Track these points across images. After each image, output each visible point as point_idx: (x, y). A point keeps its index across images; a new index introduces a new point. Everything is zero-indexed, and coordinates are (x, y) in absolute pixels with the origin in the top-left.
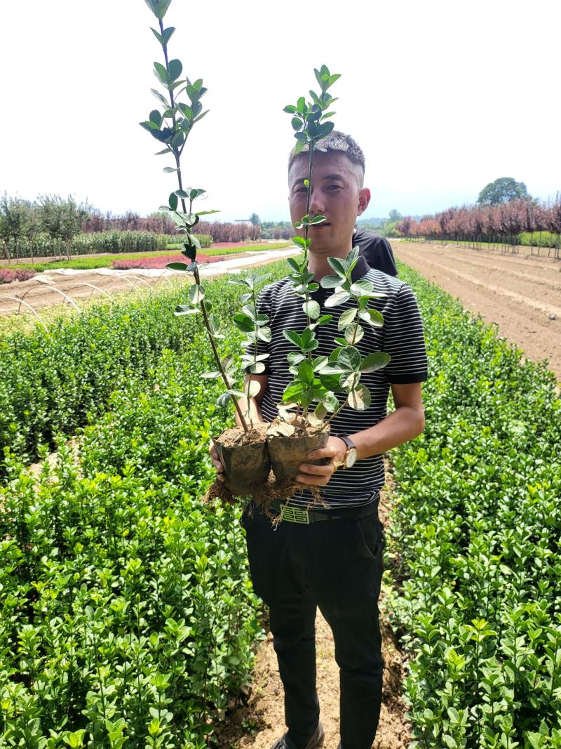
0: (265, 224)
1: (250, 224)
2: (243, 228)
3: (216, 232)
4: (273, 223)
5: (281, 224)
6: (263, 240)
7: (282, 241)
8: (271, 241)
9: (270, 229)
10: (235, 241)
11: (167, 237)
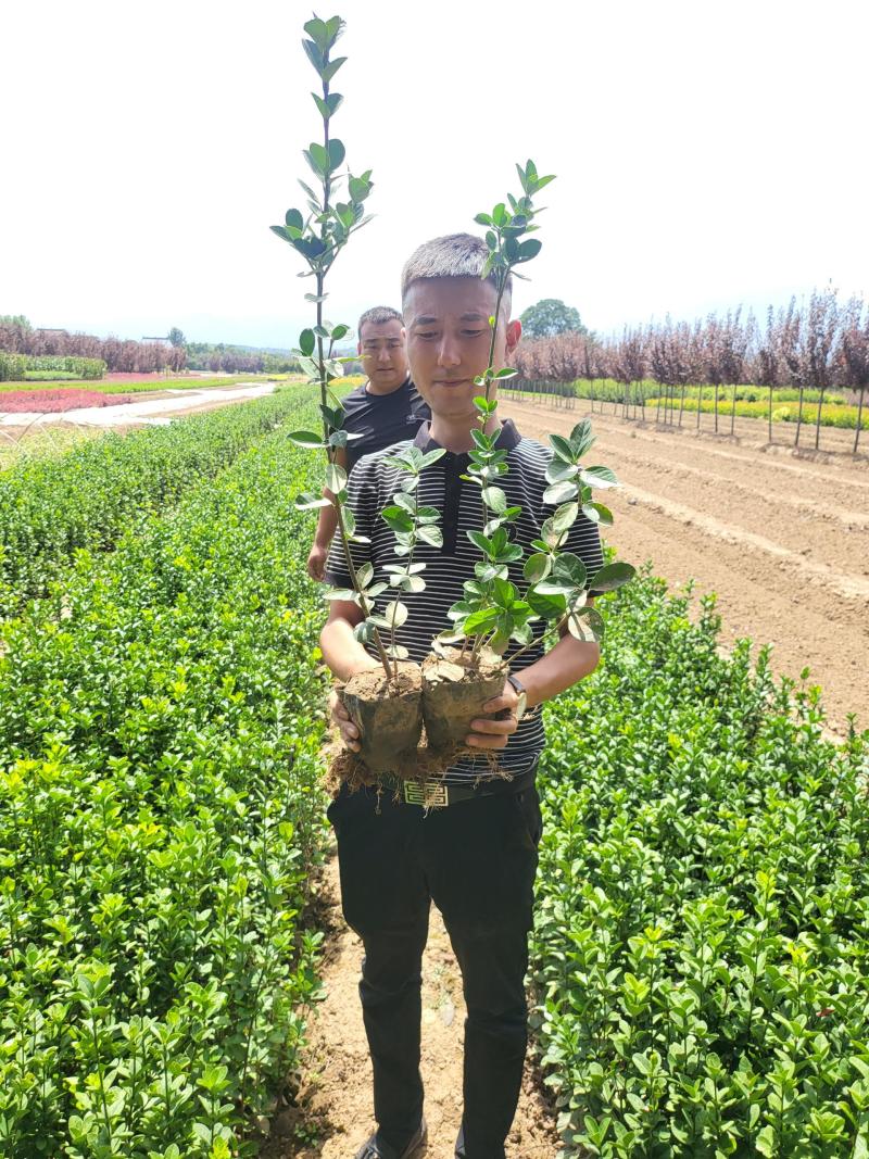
0: (193, 345)
1: (169, 345)
2: (157, 351)
3: (111, 355)
4: (206, 345)
5: (221, 347)
6: (191, 372)
7: (222, 375)
8: (204, 374)
9: (201, 355)
10: (144, 371)
11: (25, 359)
